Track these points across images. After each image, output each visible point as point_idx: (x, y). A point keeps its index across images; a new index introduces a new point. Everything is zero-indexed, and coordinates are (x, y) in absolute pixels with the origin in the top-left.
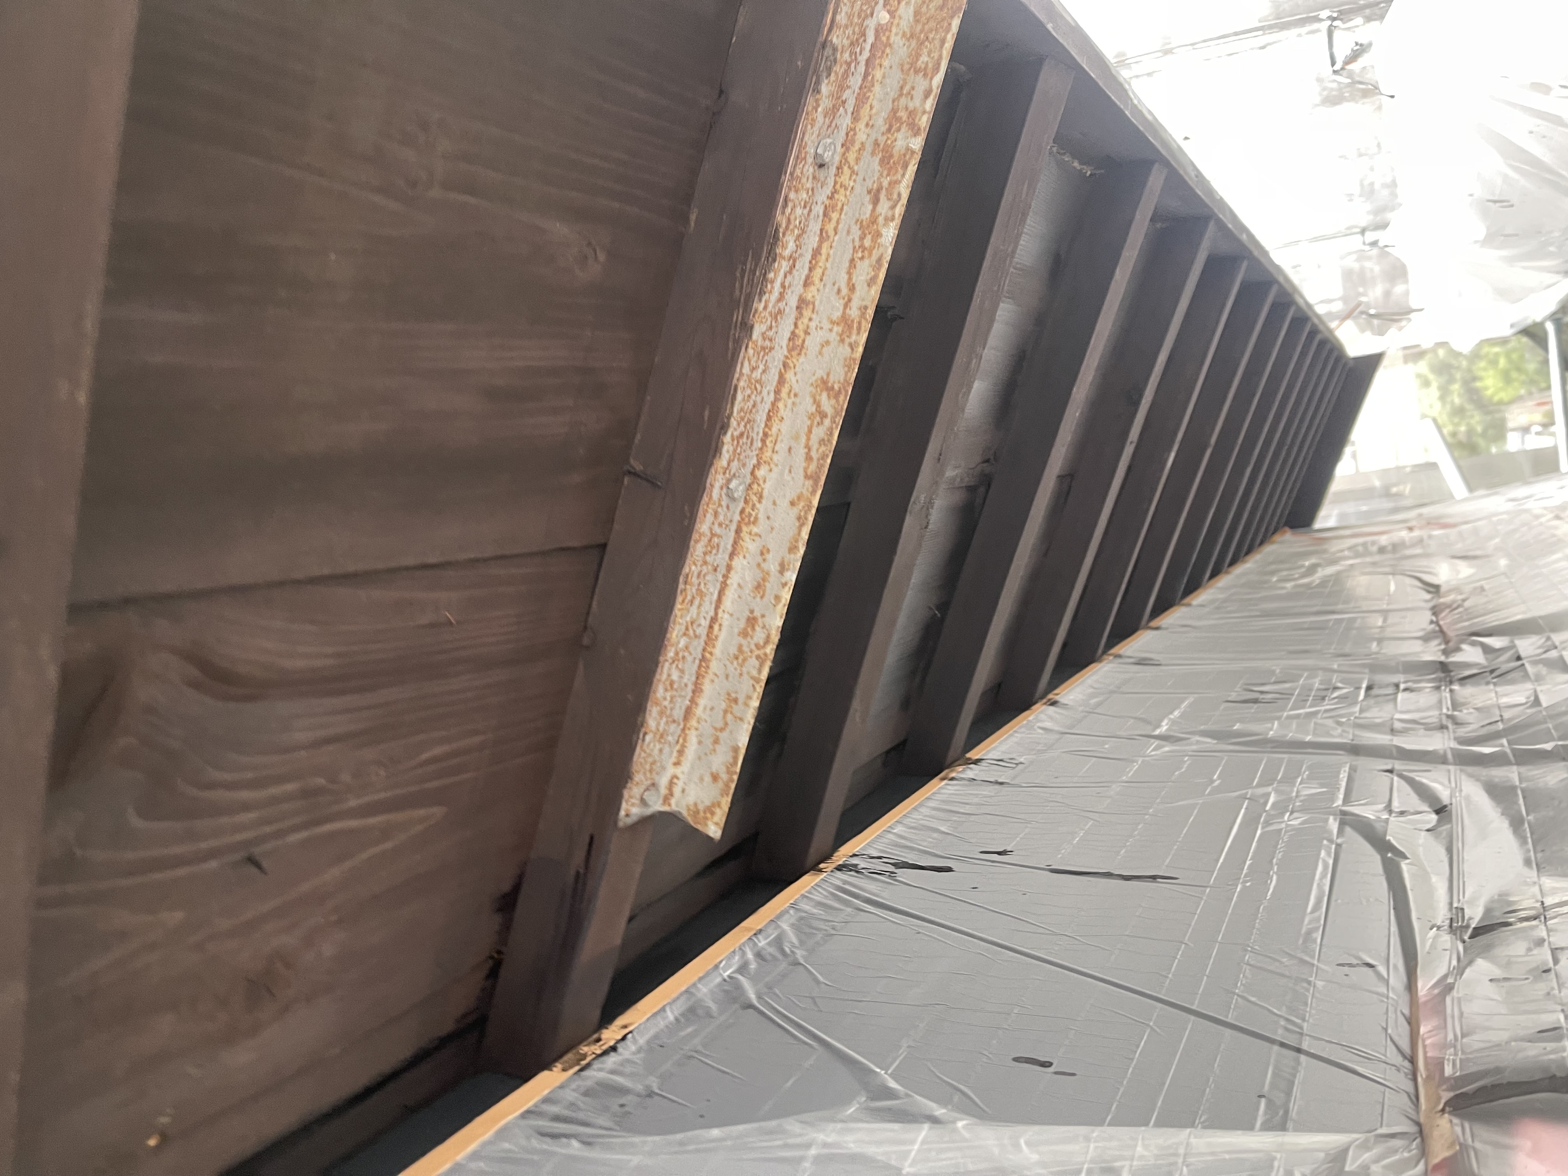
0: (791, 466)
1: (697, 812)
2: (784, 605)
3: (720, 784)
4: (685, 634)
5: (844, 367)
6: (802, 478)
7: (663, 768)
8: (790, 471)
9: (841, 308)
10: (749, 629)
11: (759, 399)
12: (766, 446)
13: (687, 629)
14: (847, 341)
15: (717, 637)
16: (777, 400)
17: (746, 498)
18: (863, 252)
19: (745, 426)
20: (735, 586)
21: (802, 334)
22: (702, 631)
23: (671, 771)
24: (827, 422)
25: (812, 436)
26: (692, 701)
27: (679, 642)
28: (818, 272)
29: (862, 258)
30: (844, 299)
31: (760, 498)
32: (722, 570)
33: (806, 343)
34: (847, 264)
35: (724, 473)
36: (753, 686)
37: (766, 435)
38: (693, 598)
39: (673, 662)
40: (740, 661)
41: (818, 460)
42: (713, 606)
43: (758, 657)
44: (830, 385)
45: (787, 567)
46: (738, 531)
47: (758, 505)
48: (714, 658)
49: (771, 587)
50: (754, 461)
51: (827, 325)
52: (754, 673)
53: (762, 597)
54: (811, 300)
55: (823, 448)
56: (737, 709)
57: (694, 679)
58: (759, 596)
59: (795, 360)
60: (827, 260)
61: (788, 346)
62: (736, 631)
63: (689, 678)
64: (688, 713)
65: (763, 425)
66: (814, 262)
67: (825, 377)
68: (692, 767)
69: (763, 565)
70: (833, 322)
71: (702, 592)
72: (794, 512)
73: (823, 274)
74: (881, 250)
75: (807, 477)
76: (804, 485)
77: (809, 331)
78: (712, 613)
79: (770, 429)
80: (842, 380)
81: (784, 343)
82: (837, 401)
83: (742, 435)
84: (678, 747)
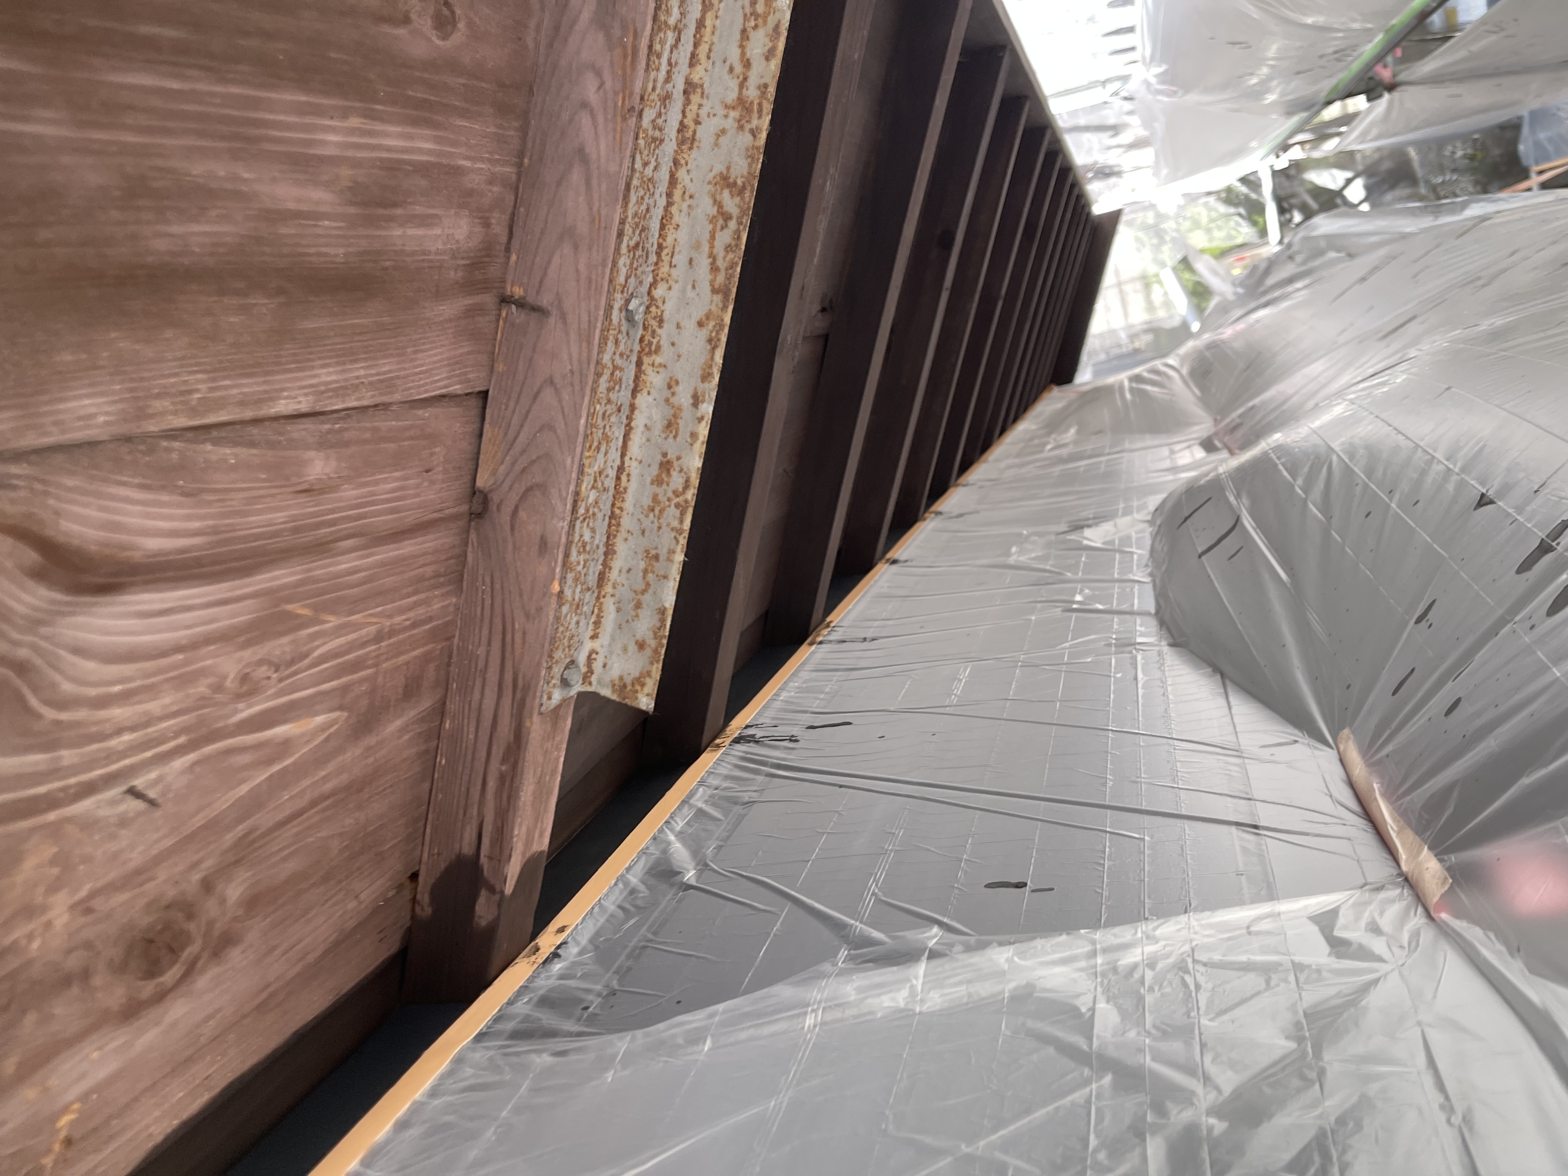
0: (694, 281)
1: (625, 686)
2: (703, 443)
3: (648, 652)
4: (593, 487)
5: (746, 159)
6: (709, 293)
7: (581, 643)
8: (694, 287)
9: (736, 89)
10: (664, 476)
11: (651, 202)
12: (663, 261)
13: (595, 481)
14: (748, 127)
15: (625, 489)
16: (669, 204)
17: (644, 324)
18: (755, 20)
19: (640, 235)
20: (641, 428)
21: (692, 125)
22: (610, 483)
23: (588, 645)
24: (733, 224)
25: (716, 243)
26: (605, 564)
27: (588, 496)
28: (703, 49)
29: (756, 27)
30: (738, 77)
31: (661, 322)
32: (626, 411)
33: (698, 132)
34: (738, 37)
35: (622, 292)
36: (675, 538)
37: (660, 247)
38: (600, 443)
39: (584, 519)
40: (657, 512)
41: (726, 269)
42: (619, 453)
43: (677, 506)
44: (731, 180)
45: (701, 398)
46: (639, 363)
47: (659, 331)
48: (625, 513)
49: (685, 425)
50: (650, 279)
51: (721, 112)
52: (675, 524)
53: (675, 437)
54: (700, 82)
55: (731, 256)
56: (658, 566)
57: (605, 539)
58: (671, 436)
59: (685, 156)
60: (713, 33)
61: (677, 138)
62: (649, 480)
63: (600, 539)
64: (602, 578)
65: (657, 236)
66: (698, 36)
67: (725, 172)
68: (613, 639)
69: (672, 400)
70: (727, 107)
71: (607, 437)
72: (704, 333)
73: (710, 50)
74: (778, 15)
75: (714, 291)
76: (712, 301)
77: (699, 119)
78: (618, 462)
79: (664, 240)
80: (745, 173)
81: (673, 134)
82: (743, 199)
83: (637, 245)
84: (593, 619)
